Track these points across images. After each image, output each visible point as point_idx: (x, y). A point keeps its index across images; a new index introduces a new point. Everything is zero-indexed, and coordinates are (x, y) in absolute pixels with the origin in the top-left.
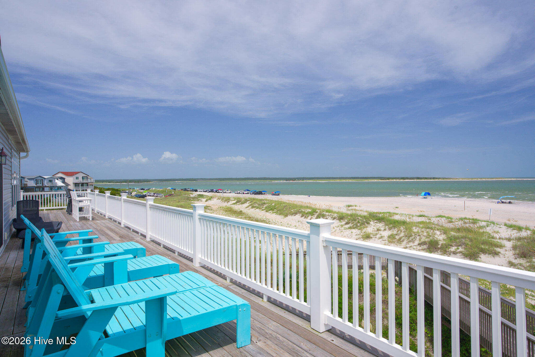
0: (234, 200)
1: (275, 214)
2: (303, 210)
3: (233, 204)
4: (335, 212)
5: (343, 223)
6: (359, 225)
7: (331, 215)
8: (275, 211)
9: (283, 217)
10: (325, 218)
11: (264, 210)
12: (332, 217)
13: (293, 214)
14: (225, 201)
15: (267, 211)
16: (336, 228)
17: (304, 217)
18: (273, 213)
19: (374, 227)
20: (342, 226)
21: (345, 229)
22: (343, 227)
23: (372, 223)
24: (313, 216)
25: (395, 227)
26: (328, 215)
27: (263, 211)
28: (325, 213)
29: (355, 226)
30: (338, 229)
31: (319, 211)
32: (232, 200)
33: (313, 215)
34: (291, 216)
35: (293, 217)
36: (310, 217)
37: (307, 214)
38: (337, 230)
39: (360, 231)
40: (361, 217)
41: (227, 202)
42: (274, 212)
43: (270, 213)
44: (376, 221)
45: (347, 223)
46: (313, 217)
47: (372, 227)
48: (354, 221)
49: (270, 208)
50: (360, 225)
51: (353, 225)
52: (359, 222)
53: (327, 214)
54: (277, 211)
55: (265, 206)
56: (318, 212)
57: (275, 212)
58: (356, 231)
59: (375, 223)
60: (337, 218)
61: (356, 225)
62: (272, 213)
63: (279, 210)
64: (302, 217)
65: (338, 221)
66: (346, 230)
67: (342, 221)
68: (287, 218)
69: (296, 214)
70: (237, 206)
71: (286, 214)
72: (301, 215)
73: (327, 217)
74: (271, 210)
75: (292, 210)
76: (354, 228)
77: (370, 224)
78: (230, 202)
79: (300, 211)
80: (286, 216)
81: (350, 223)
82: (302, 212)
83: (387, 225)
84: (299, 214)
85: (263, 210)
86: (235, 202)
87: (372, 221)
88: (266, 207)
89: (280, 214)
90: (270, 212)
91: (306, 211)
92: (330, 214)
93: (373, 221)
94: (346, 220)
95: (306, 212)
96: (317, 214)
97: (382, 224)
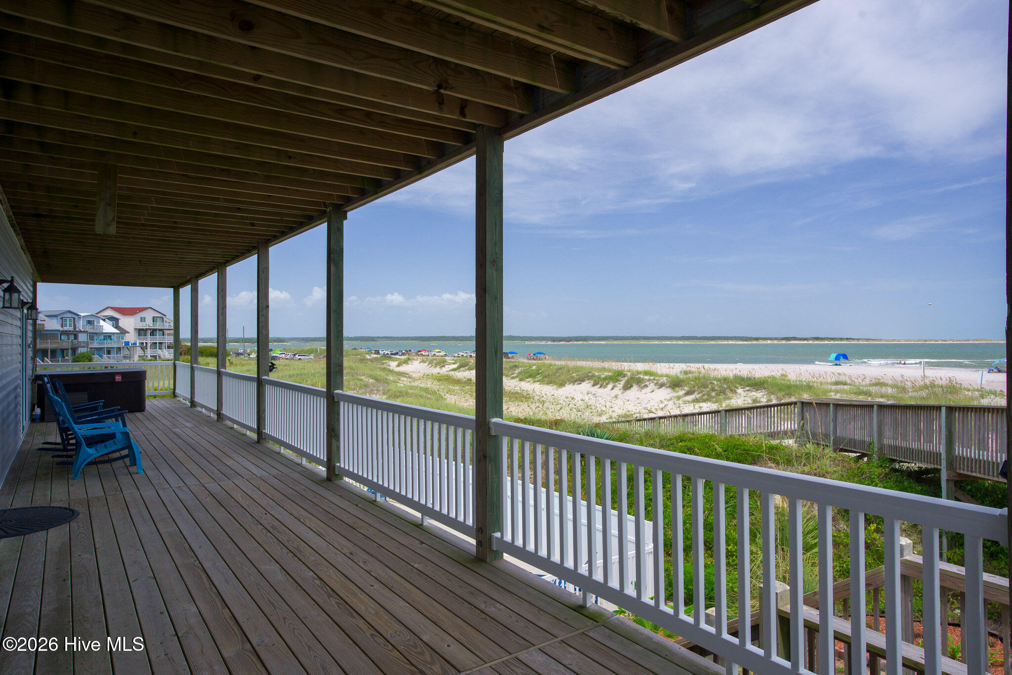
0: (454, 364)
1: (539, 383)
2: (597, 374)
3: (451, 370)
4: (662, 376)
5: (681, 393)
6: (713, 394)
7: (654, 379)
8: (539, 377)
9: (555, 387)
10: (643, 385)
11: (516, 377)
12: (656, 384)
13: (576, 382)
14: (436, 364)
15: (521, 380)
16: (666, 402)
17: (599, 386)
18: (535, 382)
19: (746, 398)
20: (679, 398)
21: (685, 404)
22: (681, 400)
23: (740, 391)
24: (616, 384)
25: (791, 394)
26: (649, 380)
27: (513, 380)
28: (642, 377)
29: (705, 397)
30: (671, 403)
31: (629, 374)
32: (450, 364)
33: (618, 380)
34: (571, 385)
35: (577, 387)
36: (610, 386)
37: (605, 379)
38: (669, 406)
39: (717, 404)
40: (719, 380)
41: (440, 367)
42: (536, 380)
43: (529, 382)
44: (748, 388)
45: (687, 394)
46: (618, 385)
47: (742, 397)
48: (704, 388)
49: (528, 374)
50: (717, 395)
51: (700, 395)
52: (713, 390)
53: (647, 377)
54: (543, 378)
55: (517, 372)
56: (626, 374)
57: (539, 381)
58: (708, 405)
59: (747, 391)
60: (666, 384)
61: (708, 395)
62: (532, 382)
63: (546, 377)
64: (593, 386)
65: (669, 390)
66: (687, 405)
67: (677, 389)
68: (564, 388)
69: (580, 380)
70: (461, 373)
71: (562, 381)
72: (592, 382)
73: (647, 383)
74: (530, 376)
75: (574, 375)
76: (704, 401)
77: (737, 393)
78: (447, 366)
79: (590, 374)
80: (562, 385)
81: (694, 392)
82: (593, 376)
83: (773, 394)
84: (587, 381)
85: (513, 378)
86: (455, 366)
87: (741, 388)
88: (520, 373)
89: (548, 383)
90: (528, 380)
91: (602, 374)
92: (652, 378)
93: (743, 388)
94: (687, 388)
95: (603, 376)
96: (626, 378)
97: (761, 394)
